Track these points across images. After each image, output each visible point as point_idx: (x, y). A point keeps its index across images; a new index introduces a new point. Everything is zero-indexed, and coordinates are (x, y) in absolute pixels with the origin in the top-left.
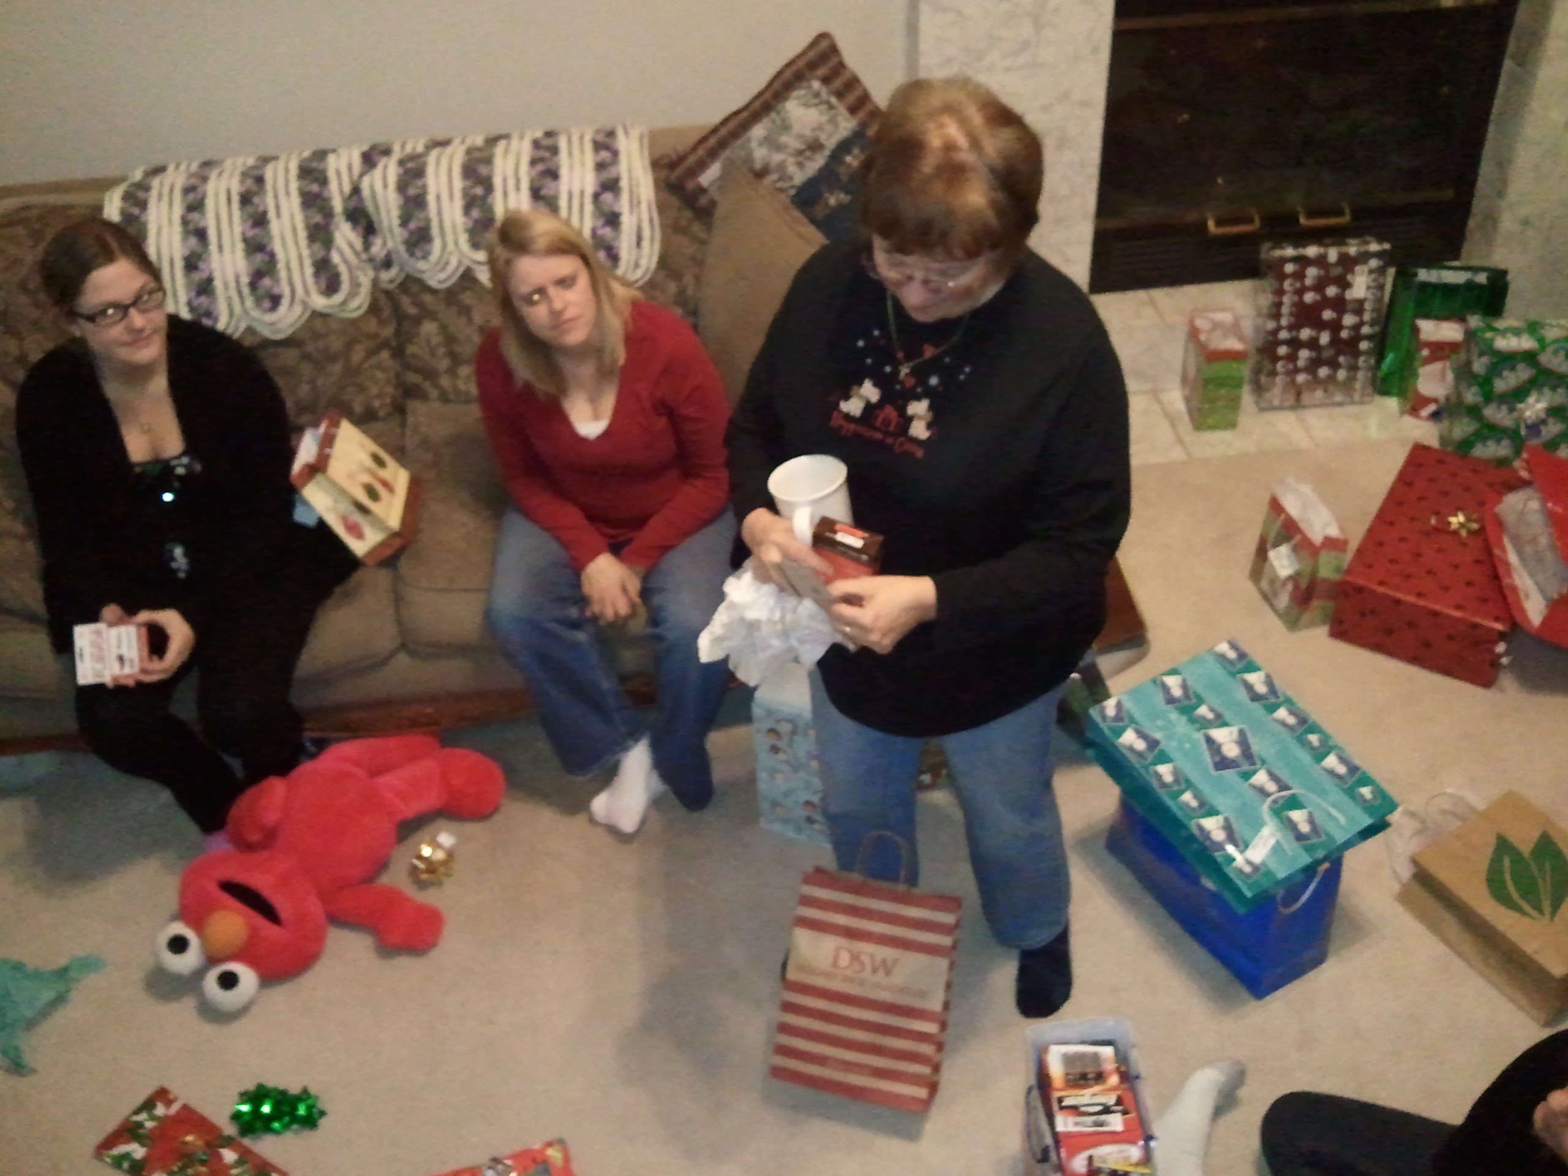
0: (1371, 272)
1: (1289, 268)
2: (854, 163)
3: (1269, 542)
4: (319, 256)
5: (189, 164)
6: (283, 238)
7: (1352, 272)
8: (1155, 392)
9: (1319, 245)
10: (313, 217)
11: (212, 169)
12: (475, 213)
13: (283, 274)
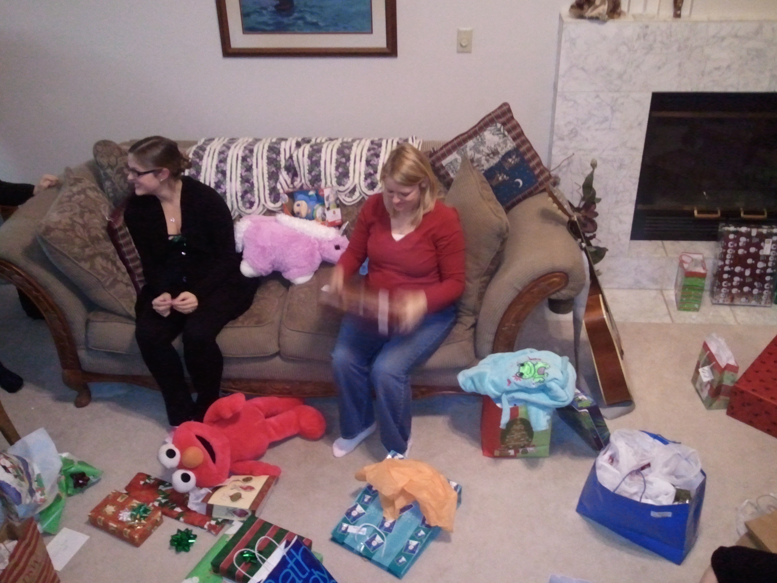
0: (774, 242)
1: (731, 236)
2: (513, 162)
3: (701, 364)
4: (272, 186)
5: (224, 140)
6: (258, 177)
7: (764, 241)
8: (661, 291)
9: (748, 227)
10: (271, 168)
11: (233, 143)
12: (340, 170)
13: (256, 193)
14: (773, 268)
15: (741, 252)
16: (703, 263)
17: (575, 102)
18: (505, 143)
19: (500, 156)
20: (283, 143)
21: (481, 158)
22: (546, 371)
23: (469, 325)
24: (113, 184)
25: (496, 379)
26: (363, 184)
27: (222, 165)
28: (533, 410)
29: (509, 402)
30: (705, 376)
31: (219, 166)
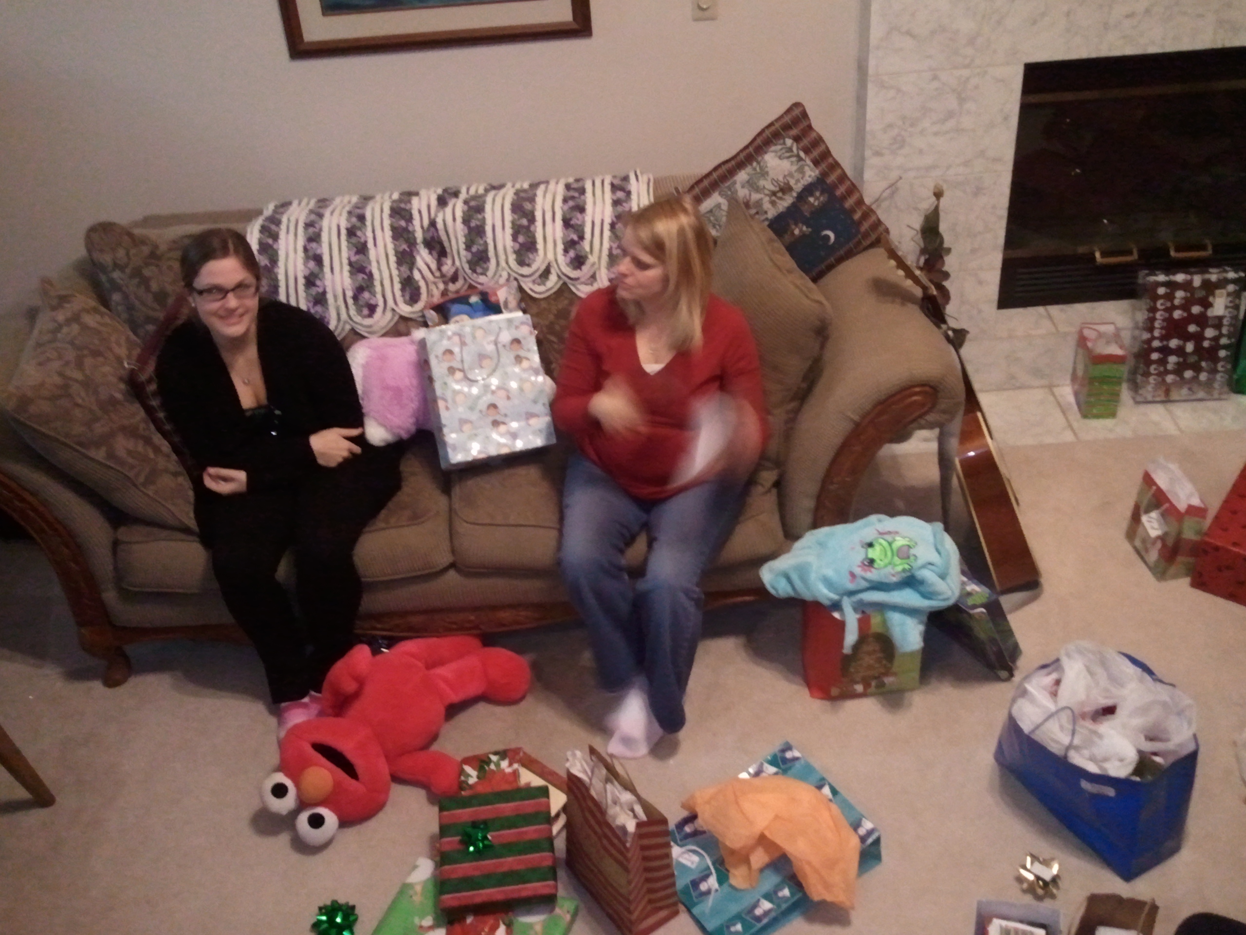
0: (1229, 294)
1: (1161, 291)
2: (816, 204)
3: (1142, 509)
4: (405, 276)
5: (308, 204)
6: (378, 262)
7: (1213, 295)
8: (1050, 387)
9: (1186, 273)
10: (401, 246)
11: (326, 207)
12: (521, 239)
13: (378, 289)
14: (1229, 336)
15: (1177, 314)
16: (1116, 337)
17: (899, 90)
18: (801, 170)
19: (795, 194)
20: (415, 201)
21: (761, 199)
22: (912, 551)
23: (768, 484)
24: (126, 296)
25: (830, 573)
26: (561, 259)
27: (314, 245)
28: (895, 618)
29: (855, 610)
30: (1153, 528)
31: (308, 247)
